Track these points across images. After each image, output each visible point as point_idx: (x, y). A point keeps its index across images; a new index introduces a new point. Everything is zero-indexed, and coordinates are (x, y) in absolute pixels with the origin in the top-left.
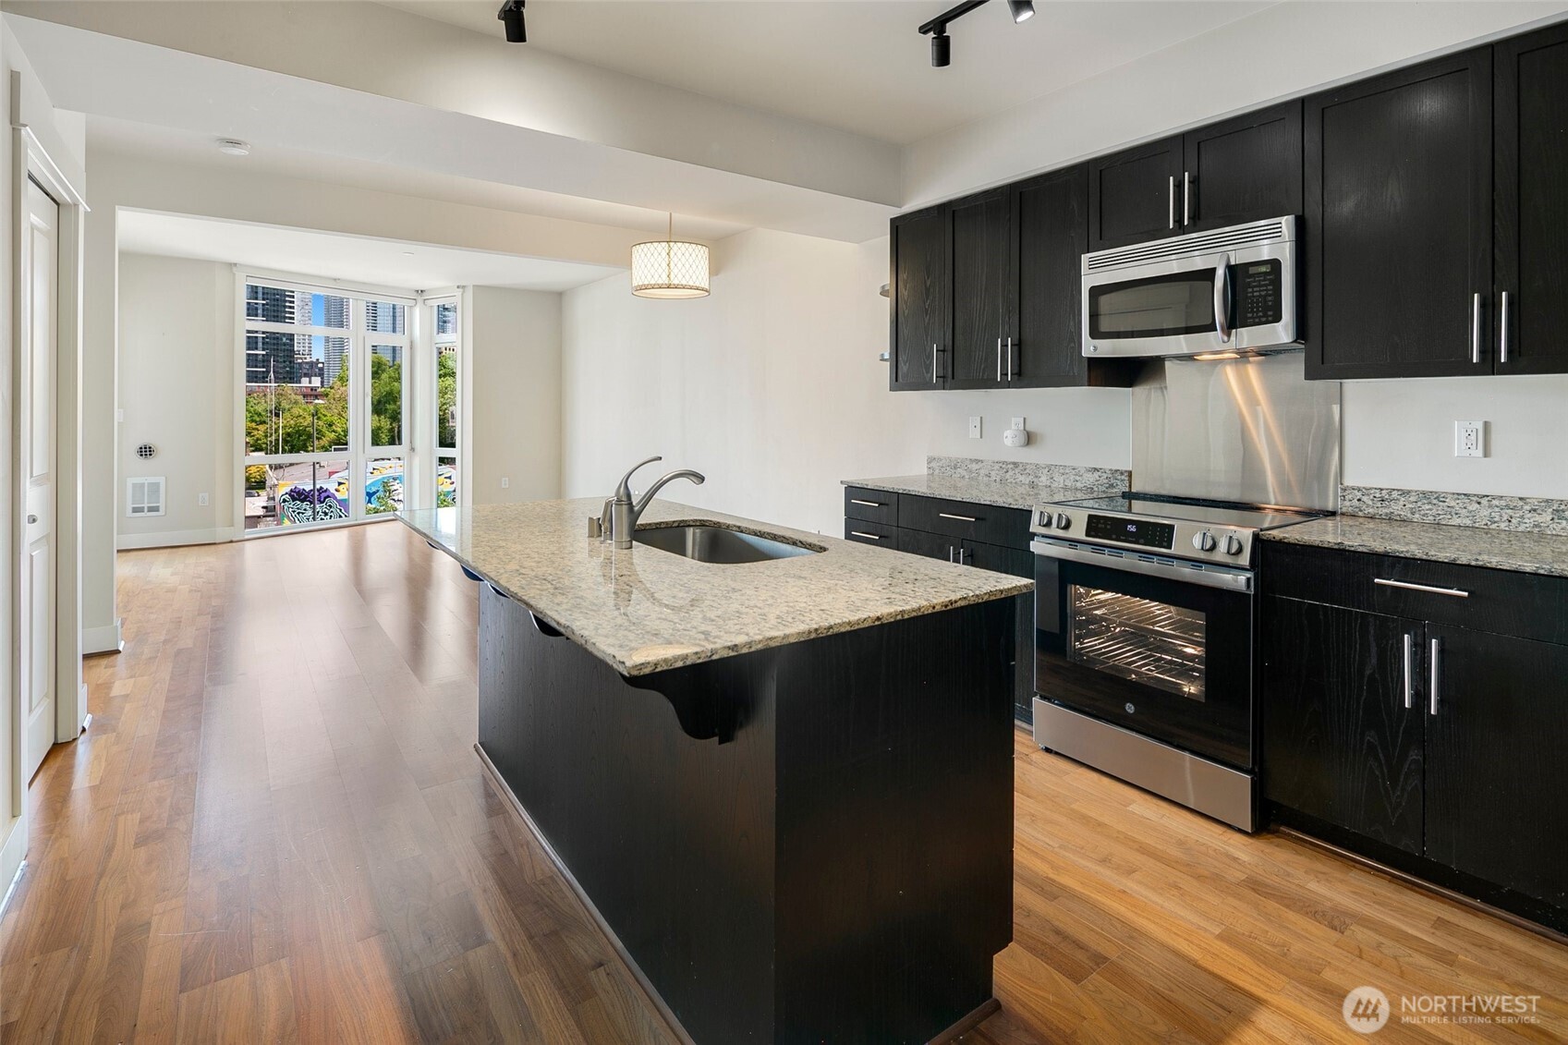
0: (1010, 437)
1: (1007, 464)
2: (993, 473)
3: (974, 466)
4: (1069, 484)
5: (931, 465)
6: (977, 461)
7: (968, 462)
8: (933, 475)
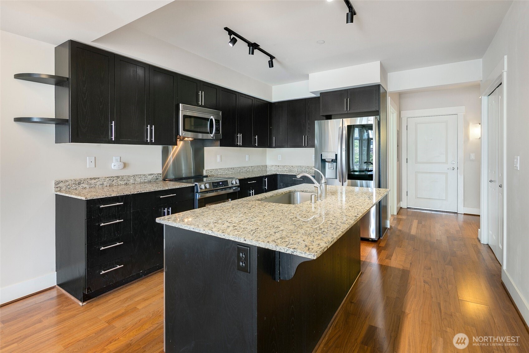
0: (117, 165)
1: (112, 177)
2: (105, 183)
4: (142, 181)
7: (89, 180)
8: (60, 191)
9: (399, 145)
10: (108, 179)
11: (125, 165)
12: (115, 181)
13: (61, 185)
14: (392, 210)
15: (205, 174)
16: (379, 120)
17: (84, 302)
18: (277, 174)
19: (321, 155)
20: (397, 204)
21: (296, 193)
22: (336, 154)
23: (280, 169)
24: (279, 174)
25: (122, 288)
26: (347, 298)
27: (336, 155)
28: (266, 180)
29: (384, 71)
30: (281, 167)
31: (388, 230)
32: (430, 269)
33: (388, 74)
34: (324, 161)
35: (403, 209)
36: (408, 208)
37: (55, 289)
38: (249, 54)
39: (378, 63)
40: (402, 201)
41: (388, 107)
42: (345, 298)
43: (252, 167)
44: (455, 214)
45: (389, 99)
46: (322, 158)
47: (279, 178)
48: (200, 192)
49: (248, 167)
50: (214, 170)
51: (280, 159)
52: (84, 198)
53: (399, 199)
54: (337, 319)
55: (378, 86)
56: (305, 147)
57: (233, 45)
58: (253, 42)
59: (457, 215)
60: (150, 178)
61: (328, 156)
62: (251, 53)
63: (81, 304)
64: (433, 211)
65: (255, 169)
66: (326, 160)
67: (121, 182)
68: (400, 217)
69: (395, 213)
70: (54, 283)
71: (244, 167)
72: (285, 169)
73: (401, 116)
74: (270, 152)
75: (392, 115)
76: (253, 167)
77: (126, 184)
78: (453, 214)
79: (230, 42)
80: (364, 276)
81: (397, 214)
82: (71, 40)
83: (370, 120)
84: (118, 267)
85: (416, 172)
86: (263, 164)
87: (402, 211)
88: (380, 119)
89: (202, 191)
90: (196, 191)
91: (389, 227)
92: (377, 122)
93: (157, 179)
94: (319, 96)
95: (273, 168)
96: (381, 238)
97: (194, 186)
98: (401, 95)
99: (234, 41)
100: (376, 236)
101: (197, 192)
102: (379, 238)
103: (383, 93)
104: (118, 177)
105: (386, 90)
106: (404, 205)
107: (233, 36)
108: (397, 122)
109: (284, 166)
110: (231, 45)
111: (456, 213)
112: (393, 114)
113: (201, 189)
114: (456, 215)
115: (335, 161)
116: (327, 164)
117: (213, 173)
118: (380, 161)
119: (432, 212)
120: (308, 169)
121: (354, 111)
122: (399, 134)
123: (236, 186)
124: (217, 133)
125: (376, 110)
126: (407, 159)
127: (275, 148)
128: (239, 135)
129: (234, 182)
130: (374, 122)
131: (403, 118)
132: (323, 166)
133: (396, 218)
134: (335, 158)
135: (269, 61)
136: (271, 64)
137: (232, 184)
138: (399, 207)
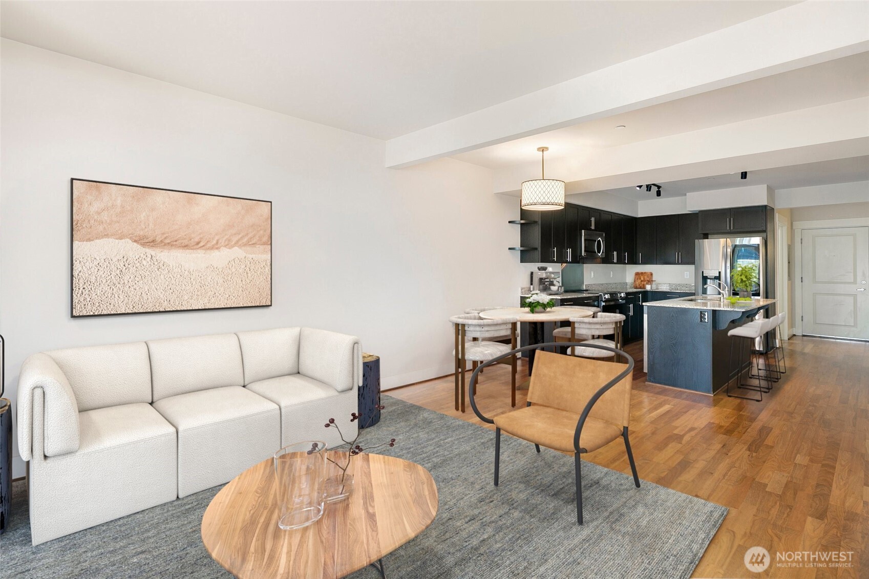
8: (522, 294)
13: (523, 291)
15: (584, 288)
18: (648, 291)
19: (703, 272)
20: (789, 329)
22: (720, 271)
24: (650, 291)
27: (720, 273)
28: (640, 295)
29: (771, 191)
33: (776, 191)
34: (705, 279)
35: (796, 336)
36: (804, 336)
38: (647, 190)
39: (766, 185)
41: (776, 224)
45: (777, 216)
46: (704, 275)
48: (604, 301)
50: (590, 285)
53: (792, 324)
55: (766, 206)
56: (679, 264)
58: (650, 184)
61: (711, 273)
66: (708, 277)
68: (791, 341)
73: (794, 228)
75: (780, 229)
76: (617, 283)
81: (789, 339)
83: (756, 240)
85: (814, 293)
86: (624, 282)
87: (795, 338)
88: (767, 238)
90: (600, 299)
92: (764, 242)
94: (698, 213)
96: (769, 352)
97: (598, 296)
99: (641, 186)
100: (764, 350)
101: (602, 301)
102: (767, 352)
103: (770, 211)
105: (773, 207)
106: (798, 331)
110: (638, 188)
112: (782, 228)
113: (605, 298)
115: (718, 278)
116: (709, 280)
117: (592, 288)
119: (836, 340)
120: (678, 287)
121: (736, 231)
122: (790, 249)
123: (622, 298)
124: (603, 252)
125: (762, 228)
126: (802, 278)
127: (639, 264)
128: (615, 253)
129: (623, 295)
130: (760, 242)
131: (796, 230)
132: (705, 283)
133: (787, 341)
134: (718, 275)
135: (657, 191)
136: (659, 194)
137: (620, 296)
138: (791, 333)
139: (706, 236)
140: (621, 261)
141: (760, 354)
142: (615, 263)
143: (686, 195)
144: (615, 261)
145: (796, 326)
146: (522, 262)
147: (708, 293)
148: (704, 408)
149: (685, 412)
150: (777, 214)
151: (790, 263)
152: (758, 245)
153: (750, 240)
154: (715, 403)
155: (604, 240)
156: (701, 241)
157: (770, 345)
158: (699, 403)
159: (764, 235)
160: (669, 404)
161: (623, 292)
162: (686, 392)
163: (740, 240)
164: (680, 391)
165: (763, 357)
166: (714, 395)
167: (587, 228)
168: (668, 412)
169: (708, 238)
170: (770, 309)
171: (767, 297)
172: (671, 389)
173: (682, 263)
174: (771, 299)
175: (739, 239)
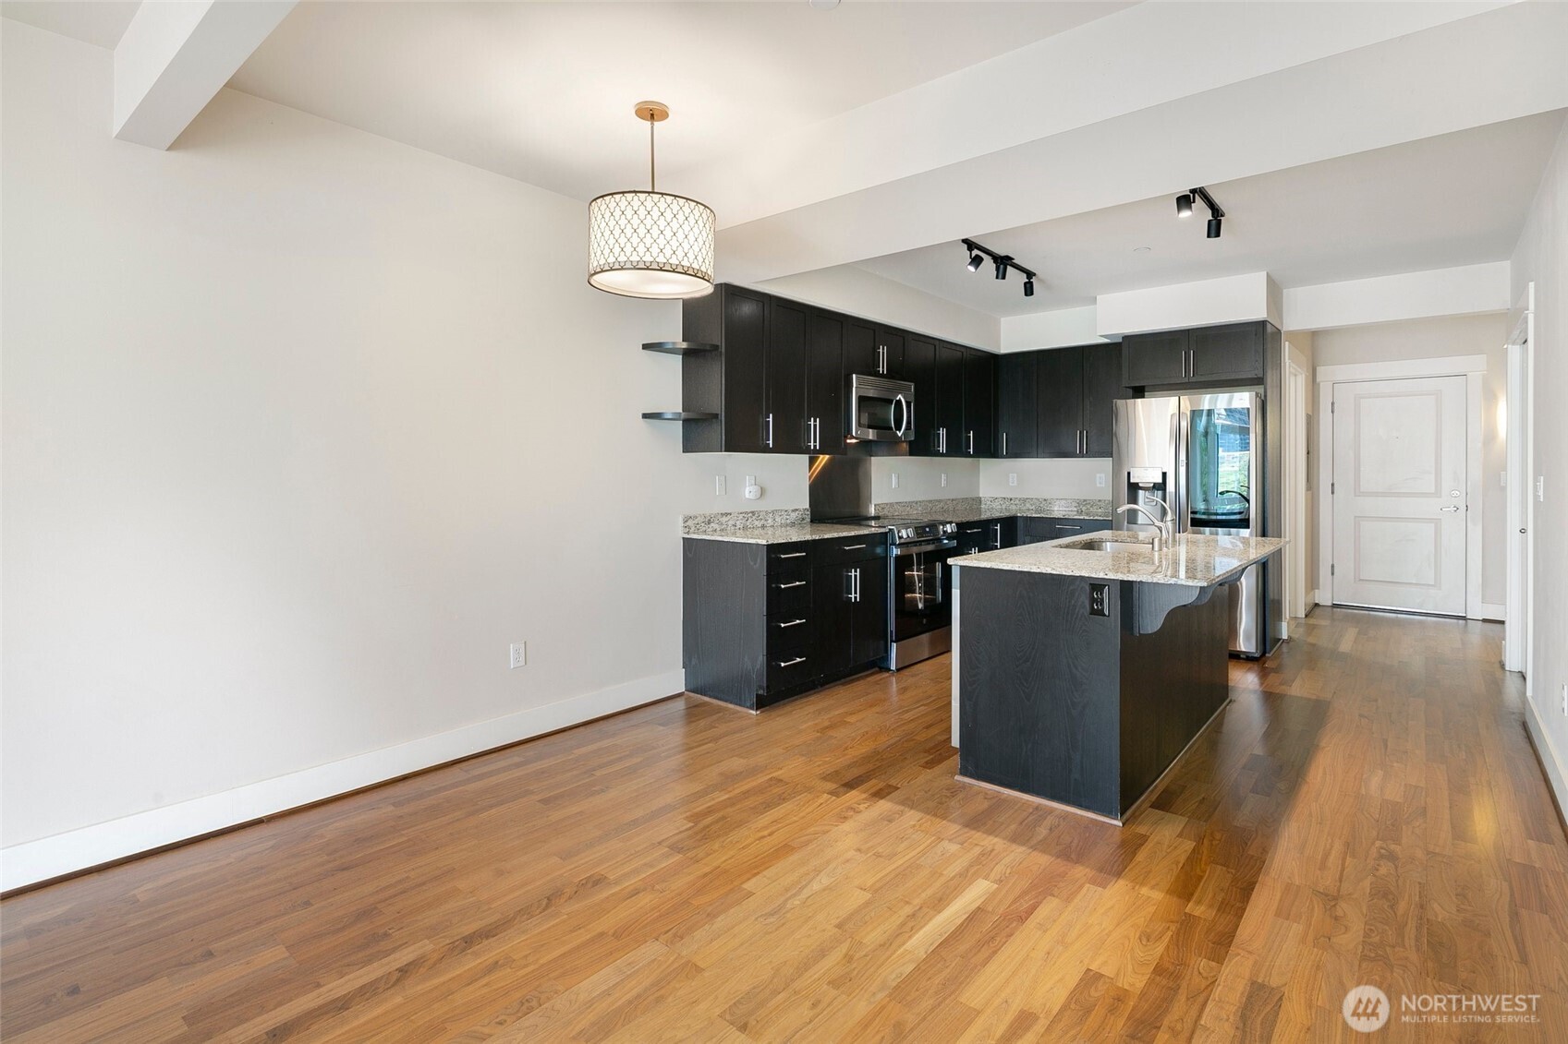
0: (749, 492)
1: (746, 513)
2: (738, 523)
3: (724, 519)
4: (783, 522)
5: (687, 524)
6: (727, 514)
7: (719, 516)
8: (688, 533)
9: (1311, 450)
10: (741, 516)
11: (763, 492)
12: (750, 520)
13: (690, 523)
14: (1294, 601)
15: (872, 511)
16: (1263, 398)
17: (757, 709)
18: (1017, 517)
19: (1129, 474)
20: (1307, 593)
21: (1104, 544)
22: (1164, 471)
23: (1014, 507)
24: (1022, 517)
25: (796, 700)
26: (1207, 728)
27: (1164, 474)
28: (998, 528)
29: (1275, 291)
30: (1017, 502)
31: (1284, 644)
32: (1376, 700)
33: (1284, 291)
34: (1134, 488)
35: (1321, 608)
36: (1335, 606)
37: (683, 698)
38: (997, 278)
39: (1263, 275)
40: (1318, 589)
41: (1285, 366)
42: (1205, 727)
43: (953, 500)
44: (1461, 621)
45: (1286, 347)
46: (1132, 481)
47: (1020, 525)
48: (899, 544)
49: (946, 501)
50: (887, 504)
51: (1015, 484)
52: (764, 542)
53: (1313, 583)
54: (1197, 745)
55: (1263, 324)
56: (1082, 455)
57: (976, 269)
58: (1002, 255)
59: (1466, 624)
60: (794, 515)
61: (1146, 474)
62: (1000, 276)
63: (754, 712)
64: (1402, 612)
65: (959, 507)
66: (1140, 485)
67: (757, 523)
68: (1312, 621)
69: (1302, 614)
70: (680, 687)
71: (940, 501)
72: (1028, 505)
73: (1318, 380)
74: (986, 465)
75: (1292, 378)
76: (955, 500)
77: (763, 527)
78: (1456, 621)
79: (970, 264)
80: (1234, 706)
81: (1306, 616)
82: (725, 284)
83: (1243, 399)
84: (798, 660)
85: (1356, 517)
86: (974, 495)
87: (1318, 611)
88: (1265, 396)
89: (902, 541)
90: (889, 541)
91: (1285, 636)
92: (1259, 404)
93: (803, 519)
94: (1121, 340)
95: (996, 505)
96: (1267, 655)
97: (886, 533)
98: (1314, 340)
99: (976, 261)
100: (1257, 649)
101: (893, 544)
102: (1264, 654)
103: (1272, 334)
104: (753, 513)
105: (1280, 328)
106: (1324, 598)
107: (976, 252)
108: (1306, 398)
109: (1025, 500)
110: (972, 269)
111: (1464, 618)
112: (1296, 375)
113: (900, 538)
114: (1464, 622)
115: (1161, 487)
116: (1141, 493)
117: (886, 512)
118: (1267, 488)
119: (1399, 615)
120: (1084, 505)
121: (1203, 379)
122: (1312, 422)
123: (950, 537)
124: (908, 427)
125: (1256, 372)
126: (1333, 485)
127: (1002, 457)
128: (943, 432)
129: (949, 528)
130: (1251, 403)
131: (1321, 384)
132: (1133, 499)
133: (1303, 621)
134: (1160, 481)
135: (1025, 284)
136: (1029, 289)
137: (945, 532)
138: (1311, 602)
139: (1139, 392)
140: (956, 449)
141: (1248, 658)
142: (942, 455)
143: (1094, 300)
144: (943, 448)
145: (1321, 587)
146: (686, 450)
147: (1139, 522)
148: (1085, 889)
149: (1023, 918)
150: (1287, 343)
151: (1311, 454)
152: (1248, 409)
153: (1230, 400)
154: (1123, 859)
155: (912, 399)
156: (1130, 401)
157: (1270, 635)
158: (1077, 862)
159: (1260, 389)
160: (986, 878)
161: (951, 523)
162: (1052, 810)
163: (1210, 399)
164: (1037, 808)
165: (1256, 667)
166: (1124, 824)
167: (869, 369)
168: (975, 916)
169: (1143, 397)
170: (1270, 564)
171: (1264, 535)
172: (1015, 801)
173: (1089, 454)
174: (1273, 537)
175: (1208, 396)
